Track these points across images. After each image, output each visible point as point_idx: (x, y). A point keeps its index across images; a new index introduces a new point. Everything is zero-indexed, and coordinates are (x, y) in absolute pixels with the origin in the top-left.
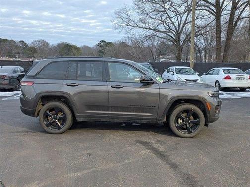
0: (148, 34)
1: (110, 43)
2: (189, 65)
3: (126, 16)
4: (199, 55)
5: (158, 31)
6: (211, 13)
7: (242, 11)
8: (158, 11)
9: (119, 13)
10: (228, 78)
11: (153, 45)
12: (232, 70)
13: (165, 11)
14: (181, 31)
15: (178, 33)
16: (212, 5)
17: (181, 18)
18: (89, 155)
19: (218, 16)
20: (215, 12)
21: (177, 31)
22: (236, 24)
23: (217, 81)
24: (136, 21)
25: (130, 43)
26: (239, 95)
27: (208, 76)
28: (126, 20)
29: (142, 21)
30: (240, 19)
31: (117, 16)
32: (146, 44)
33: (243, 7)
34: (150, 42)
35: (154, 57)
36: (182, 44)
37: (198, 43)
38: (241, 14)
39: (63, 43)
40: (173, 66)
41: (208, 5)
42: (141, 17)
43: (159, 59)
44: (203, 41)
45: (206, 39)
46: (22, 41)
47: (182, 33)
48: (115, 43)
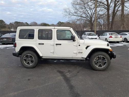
0: (78, 18)
1: (63, 23)
2: (94, 31)
3: (69, 11)
4: (101, 27)
5: (83, 17)
6: (105, 9)
7: (119, 7)
8: (82, 8)
9: (65, 9)
10: (111, 37)
11: (81, 23)
12: (113, 33)
13: (85, 8)
14: (92, 17)
15: (91, 18)
16: (106, 5)
17: (92, 11)
18: (29, 80)
19: (108, 10)
20: (107, 8)
21: (91, 17)
22: (116, 13)
23: (106, 39)
24: (73, 13)
25: (71, 22)
26: (116, 45)
27: (102, 36)
28: (68, 12)
29: (75, 13)
30: (118, 11)
31: (64, 11)
32: (78, 22)
33: (119, 5)
34: (80, 22)
35: (82, 28)
36: (93, 23)
37: (100, 22)
38: (118, 9)
39: (43, 23)
40: (87, 32)
41: (104, 5)
42: (75, 11)
43: (84, 29)
44: (102, 21)
45: (104, 20)
46: (26, 23)
47: (93, 18)
48: (65, 22)
